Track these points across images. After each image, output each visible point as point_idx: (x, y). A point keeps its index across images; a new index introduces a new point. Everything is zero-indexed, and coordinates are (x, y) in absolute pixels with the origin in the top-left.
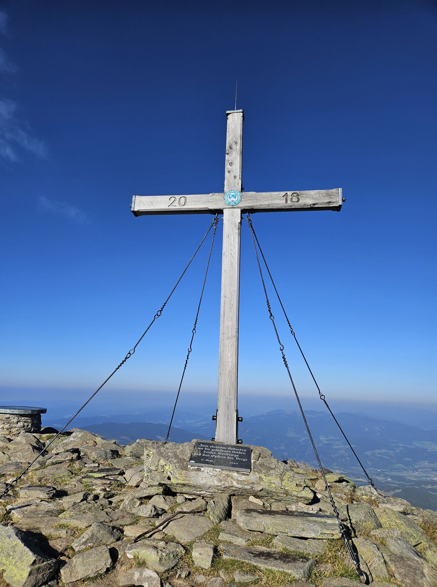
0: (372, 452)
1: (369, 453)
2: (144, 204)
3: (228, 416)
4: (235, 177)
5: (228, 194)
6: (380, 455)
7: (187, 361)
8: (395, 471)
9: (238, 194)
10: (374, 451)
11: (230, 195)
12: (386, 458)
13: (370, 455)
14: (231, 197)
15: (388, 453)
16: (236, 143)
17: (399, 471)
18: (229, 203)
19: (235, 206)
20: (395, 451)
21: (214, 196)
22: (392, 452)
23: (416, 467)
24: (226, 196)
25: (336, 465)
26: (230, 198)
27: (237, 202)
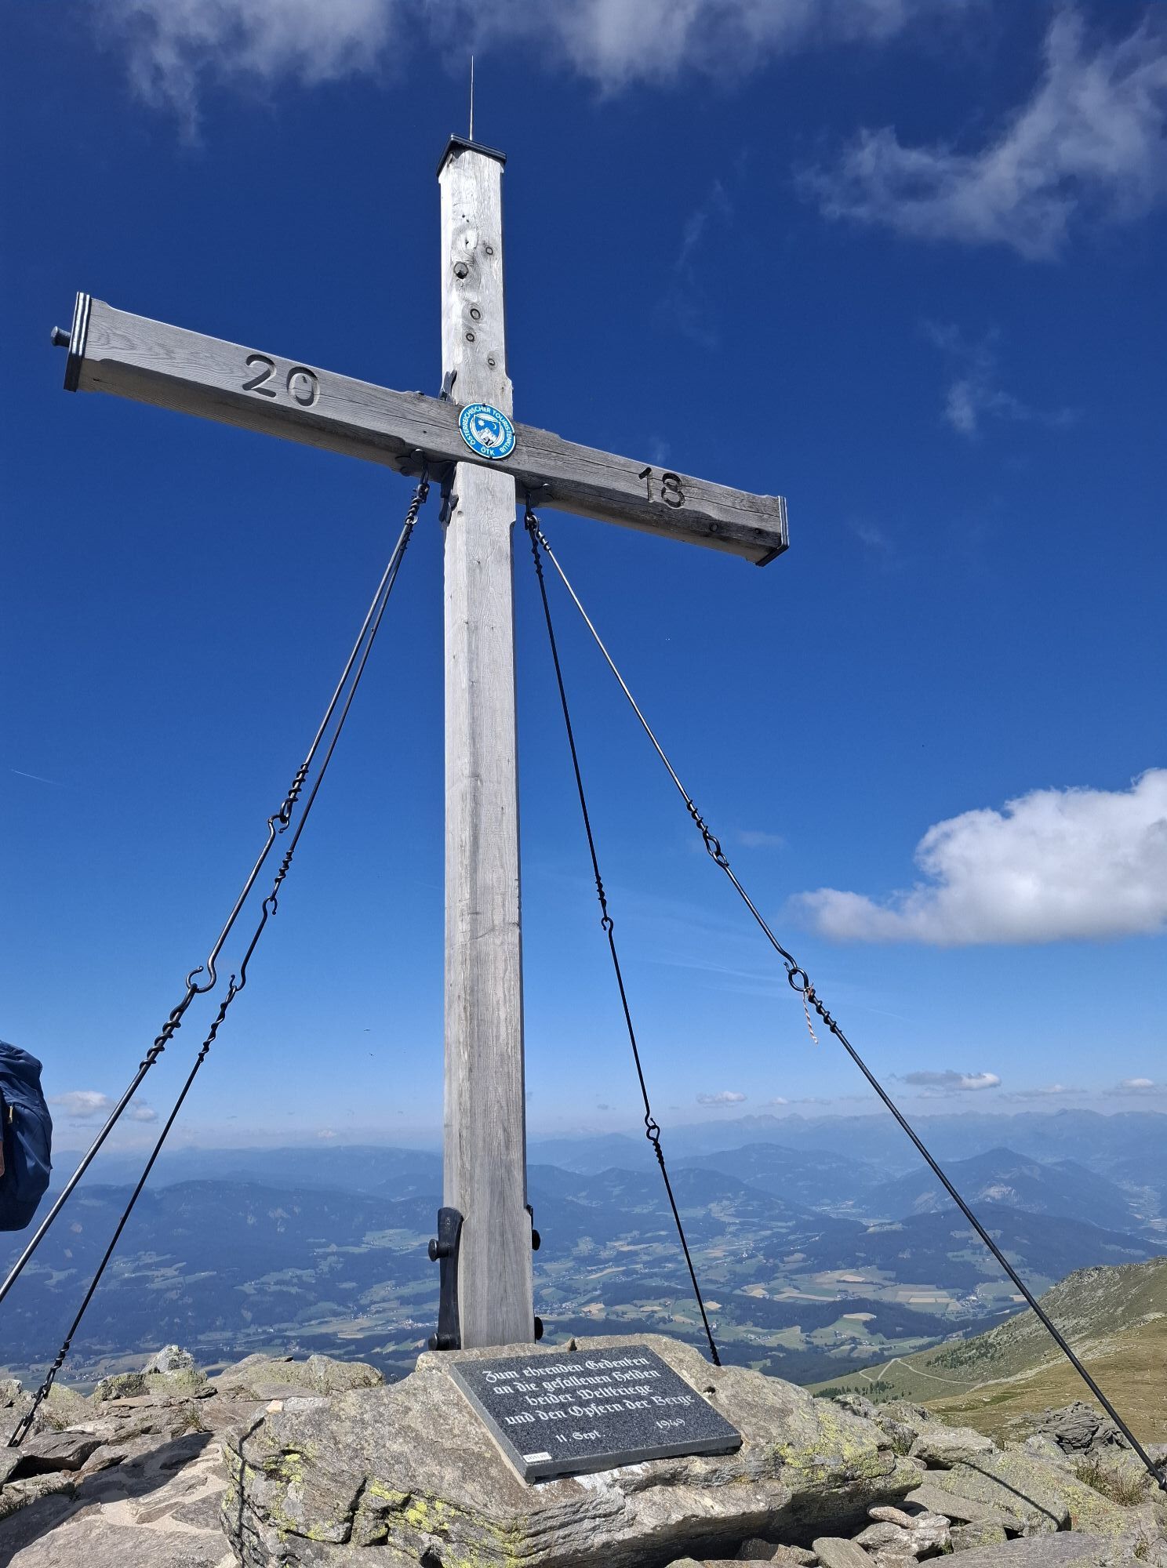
0: (257, 1281)
1: (249, 1287)
2: (133, 347)
3: (502, 1235)
4: (492, 364)
5: (471, 412)
6: (277, 1288)
7: (215, 1027)
8: (313, 1322)
9: (505, 423)
10: (263, 1279)
11: (477, 419)
12: (294, 1290)
13: (253, 1292)
14: (483, 427)
15: (299, 1277)
16: (489, 251)
17: (322, 1320)
18: (478, 445)
19: (498, 463)
20: (317, 1269)
21: (424, 405)
22: (310, 1271)
23: (363, 1302)
24: (466, 418)
25: (152, 1339)
26: (479, 428)
27: (502, 450)
